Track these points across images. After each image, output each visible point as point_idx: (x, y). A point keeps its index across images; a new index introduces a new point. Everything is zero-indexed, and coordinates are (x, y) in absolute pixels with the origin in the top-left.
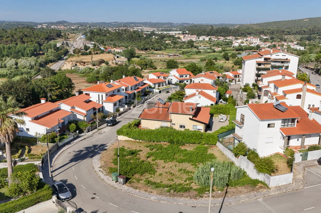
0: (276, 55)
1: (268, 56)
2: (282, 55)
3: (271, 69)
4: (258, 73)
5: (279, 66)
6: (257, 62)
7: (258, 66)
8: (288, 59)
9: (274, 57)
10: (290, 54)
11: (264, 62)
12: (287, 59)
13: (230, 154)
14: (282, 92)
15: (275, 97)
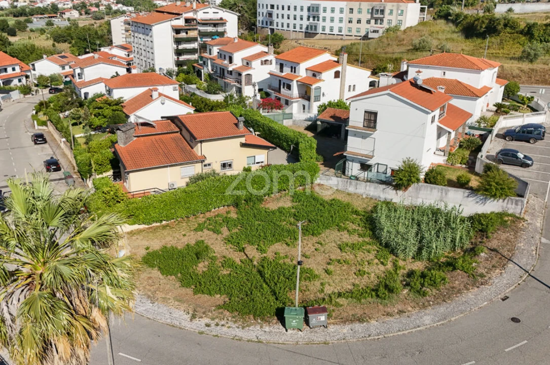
0: (204, 13)
1: (190, 15)
2: (214, 13)
3: (199, 39)
4: (178, 49)
5: (211, 32)
6: (173, 27)
7: (175, 34)
8: (224, 18)
9: (200, 16)
10: (224, 10)
11: (185, 26)
12: (221, 19)
13: (372, 189)
14: (305, 71)
15: (297, 81)
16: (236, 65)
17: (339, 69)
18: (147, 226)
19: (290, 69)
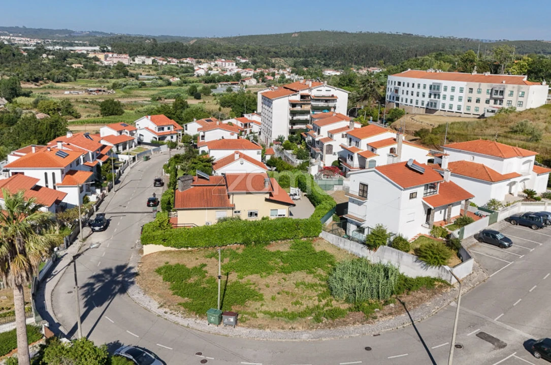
0: (318, 90)
1: (306, 92)
2: (326, 90)
3: (311, 112)
4: (292, 119)
5: (322, 107)
6: (290, 101)
7: (291, 107)
8: (335, 95)
9: (314, 93)
10: (336, 88)
11: (301, 101)
12: (333, 96)
13: (354, 246)
14: (366, 146)
15: (358, 154)
16: (322, 136)
17: (395, 146)
18: (177, 249)
19: (355, 143)
